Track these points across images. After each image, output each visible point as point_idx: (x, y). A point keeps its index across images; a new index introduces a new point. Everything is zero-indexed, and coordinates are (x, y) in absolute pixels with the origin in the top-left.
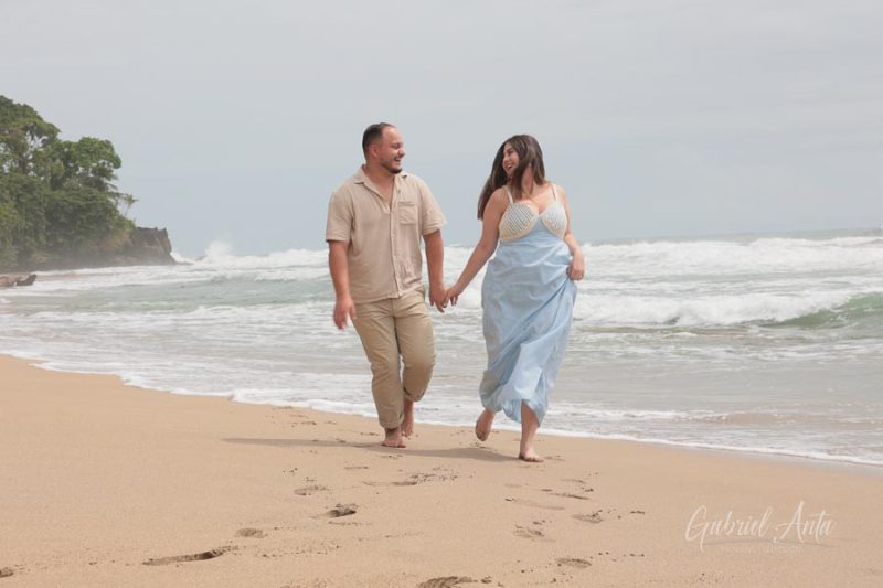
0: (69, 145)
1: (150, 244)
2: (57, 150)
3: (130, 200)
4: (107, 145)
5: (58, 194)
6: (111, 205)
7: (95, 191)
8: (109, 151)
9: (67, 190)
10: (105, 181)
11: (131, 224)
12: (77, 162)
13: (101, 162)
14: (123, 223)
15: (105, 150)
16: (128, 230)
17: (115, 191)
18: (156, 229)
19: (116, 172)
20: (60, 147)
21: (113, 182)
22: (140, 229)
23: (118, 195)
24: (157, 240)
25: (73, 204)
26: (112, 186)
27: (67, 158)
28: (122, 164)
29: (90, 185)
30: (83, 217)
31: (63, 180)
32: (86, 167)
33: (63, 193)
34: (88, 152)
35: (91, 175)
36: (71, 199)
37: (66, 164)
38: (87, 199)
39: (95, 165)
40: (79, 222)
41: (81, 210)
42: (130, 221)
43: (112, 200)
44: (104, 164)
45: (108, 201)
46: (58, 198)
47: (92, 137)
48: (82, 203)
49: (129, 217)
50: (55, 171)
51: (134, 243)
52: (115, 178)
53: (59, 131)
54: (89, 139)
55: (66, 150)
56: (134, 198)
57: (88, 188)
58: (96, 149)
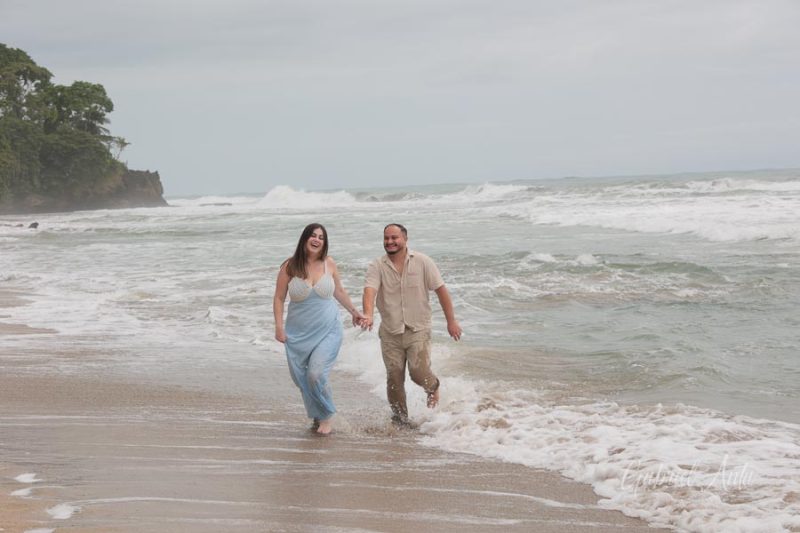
0: (62, 89)
1: (144, 187)
2: (51, 94)
3: (122, 143)
4: (99, 89)
5: (53, 138)
6: (104, 148)
7: (88, 134)
8: (101, 96)
9: (61, 134)
10: (98, 124)
11: (123, 166)
12: (70, 106)
13: (94, 105)
14: (115, 166)
15: (97, 94)
16: (121, 172)
17: (107, 134)
18: (148, 172)
19: (108, 115)
20: (54, 91)
21: (105, 126)
22: (132, 171)
23: (110, 138)
24: (149, 183)
25: (65, 148)
26: (107, 131)
27: (60, 102)
28: (114, 109)
29: (83, 128)
30: (77, 160)
31: (56, 124)
32: (78, 112)
33: (57, 137)
34: (80, 96)
35: (84, 119)
36: (64, 142)
37: (59, 108)
38: (81, 143)
39: (87, 109)
40: (73, 165)
41: (74, 153)
43: (105, 144)
44: (96, 107)
45: (101, 145)
46: (52, 142)
47: (84, 81)
48: (75, 147)
49: (122, 160)
50: (49, 116)
51: (126, 185)
52: (108, 121)
53: (51, 75)
54: (81, 83)
55: (59, 94)
56: (126, 141)
57: (82, 132)
58: (88, 93)
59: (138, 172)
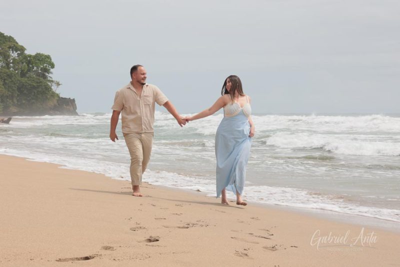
0: (30, 56)
1: (66, 105)
2: (24, 58)
3: (58, 84)
4: (48, 57)
6: (49, 86)
7: (42, 79)
8: (49, 60)
9: (28, 78)
10: (47, 74)
11: (58, 95)
12: (34, 65)
13: (45, 65)
14: (54, 95)
15: (47, 59)
16: (57, 98)
17: (51, 79)
18: (70, 98)
19: (52, 70)
20: (26, 57)
21: (50, 75)
22: (62, 98)
23: (52, 81)
24: (70, 104)
25: (30, 85)
26: (50, 77)
27: (29, 62)
28: (55, 67)
29: (39, 76)
30: (35, 91)
31: (27, 73)
32: (38, 67)
33: (26, 79)
34: (39, 60)
35: (40, 71)
36: (30, 82)
37: (28, 65)
38: (38, 83)
39: (42, 66)
40: (33, 94)
41: (34, 87)
42: (58, 94)
43: (49, 84)
44: (46, 66)
45: (48, 84)
46: (24, 81)
47: (41, 53)
48: (35, 85)
49: (57, 92)
50: (23, 69)
51: (59, 104)
52: (52, 73)
53: (25, 49)
54: (39, 54)
55: (29, 59)
56: (60, 83)
57: (38, 77)
58: (43, 59)
59: (65, 98)
